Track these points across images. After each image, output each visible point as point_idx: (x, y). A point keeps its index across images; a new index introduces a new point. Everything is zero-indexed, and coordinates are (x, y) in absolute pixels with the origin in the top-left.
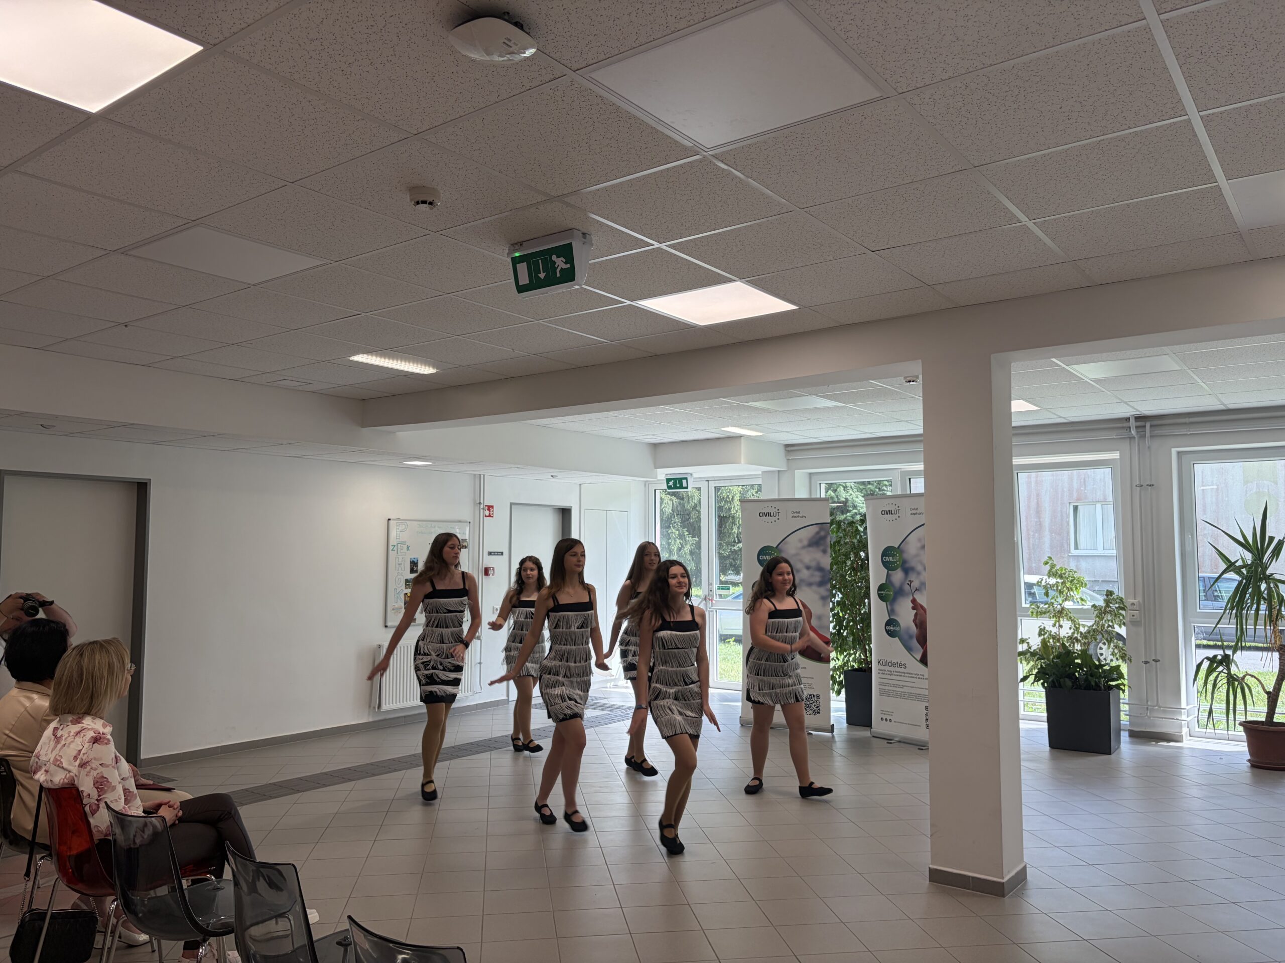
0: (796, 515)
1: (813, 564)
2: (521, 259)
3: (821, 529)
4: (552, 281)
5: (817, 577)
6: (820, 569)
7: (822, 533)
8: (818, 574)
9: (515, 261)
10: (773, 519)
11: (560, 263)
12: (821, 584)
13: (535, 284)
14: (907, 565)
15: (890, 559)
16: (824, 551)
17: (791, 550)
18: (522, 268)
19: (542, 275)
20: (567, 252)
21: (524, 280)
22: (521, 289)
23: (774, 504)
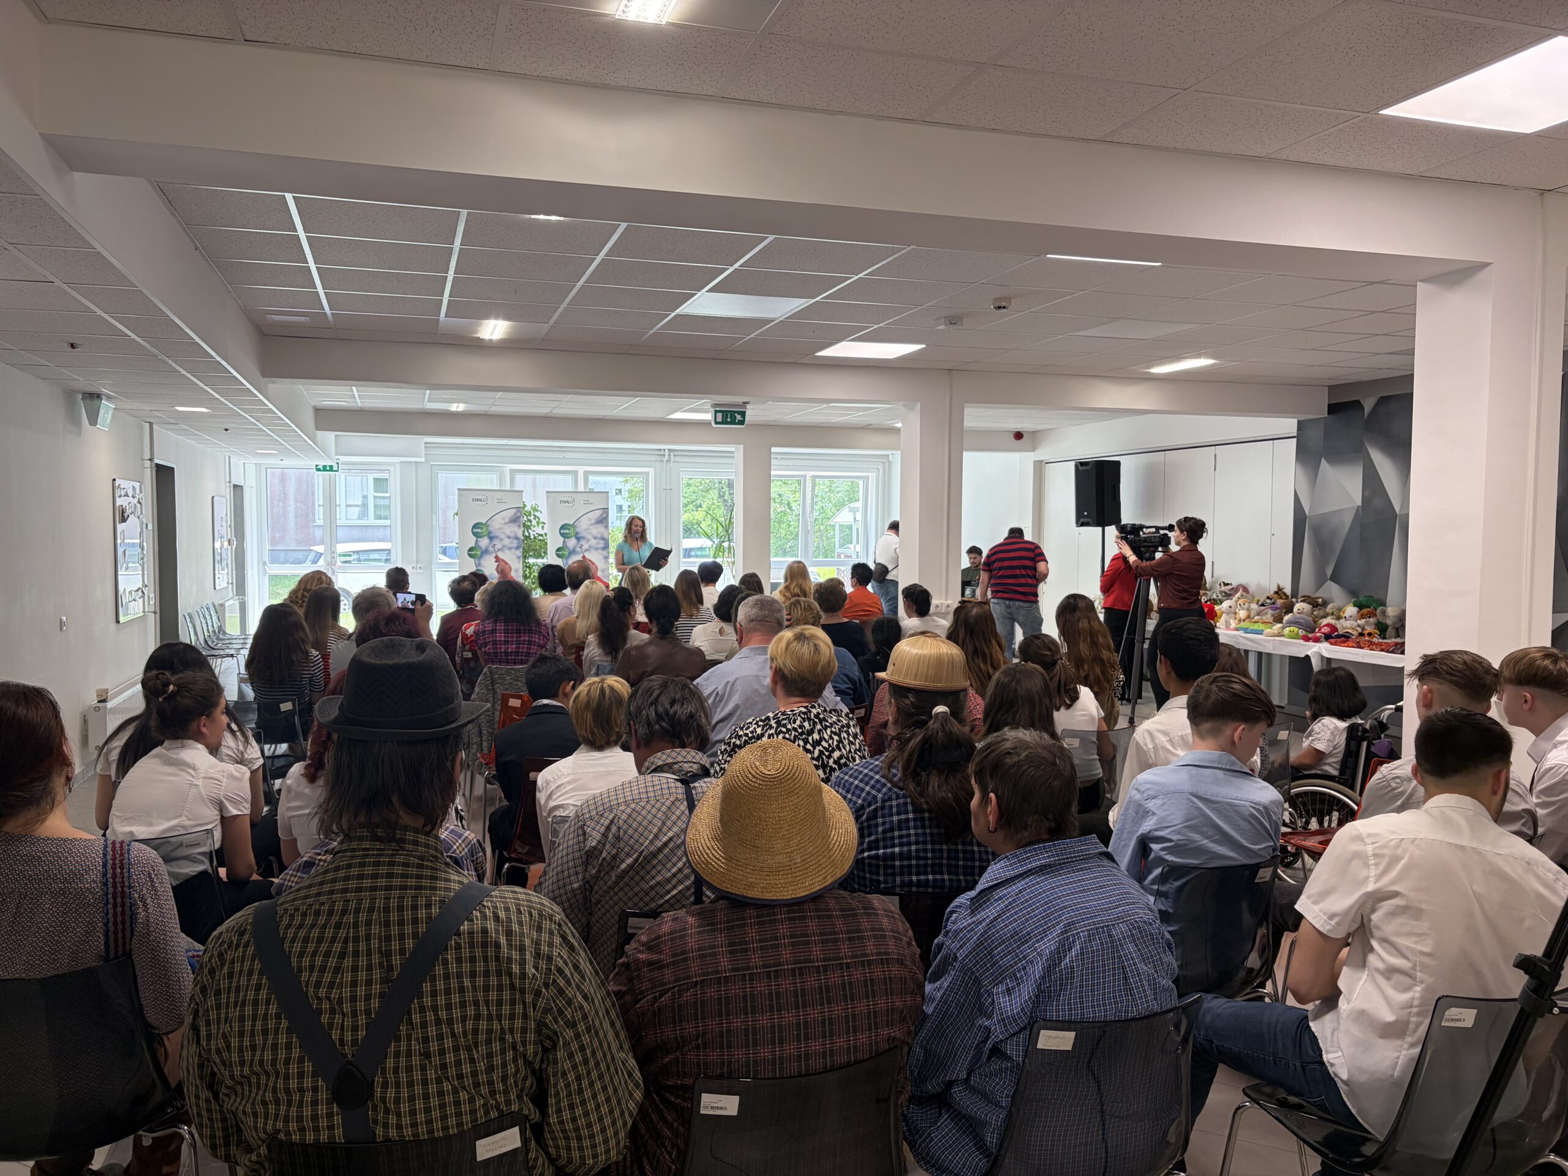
0: (500, 501)
1: (512, 535)
2: (720, 411)
3: (518, 511)
4: (733, 422)
5: (515, 543)
6: (517, 538)
7: (518, 514)
8: (516, 541)
9: (716, 412)
10: (483, 503)
11: (739, 417)
12: (517, 548)
13: (724, 422)
14: (579, 535)
15: (565, 531)
16: (519, 526)
17: (496, 525)
18: (719, 416)
19: (729, 420)
20: (743, 414)
21: (719, 419)
22: (716, 423)
23: (484, 493)
